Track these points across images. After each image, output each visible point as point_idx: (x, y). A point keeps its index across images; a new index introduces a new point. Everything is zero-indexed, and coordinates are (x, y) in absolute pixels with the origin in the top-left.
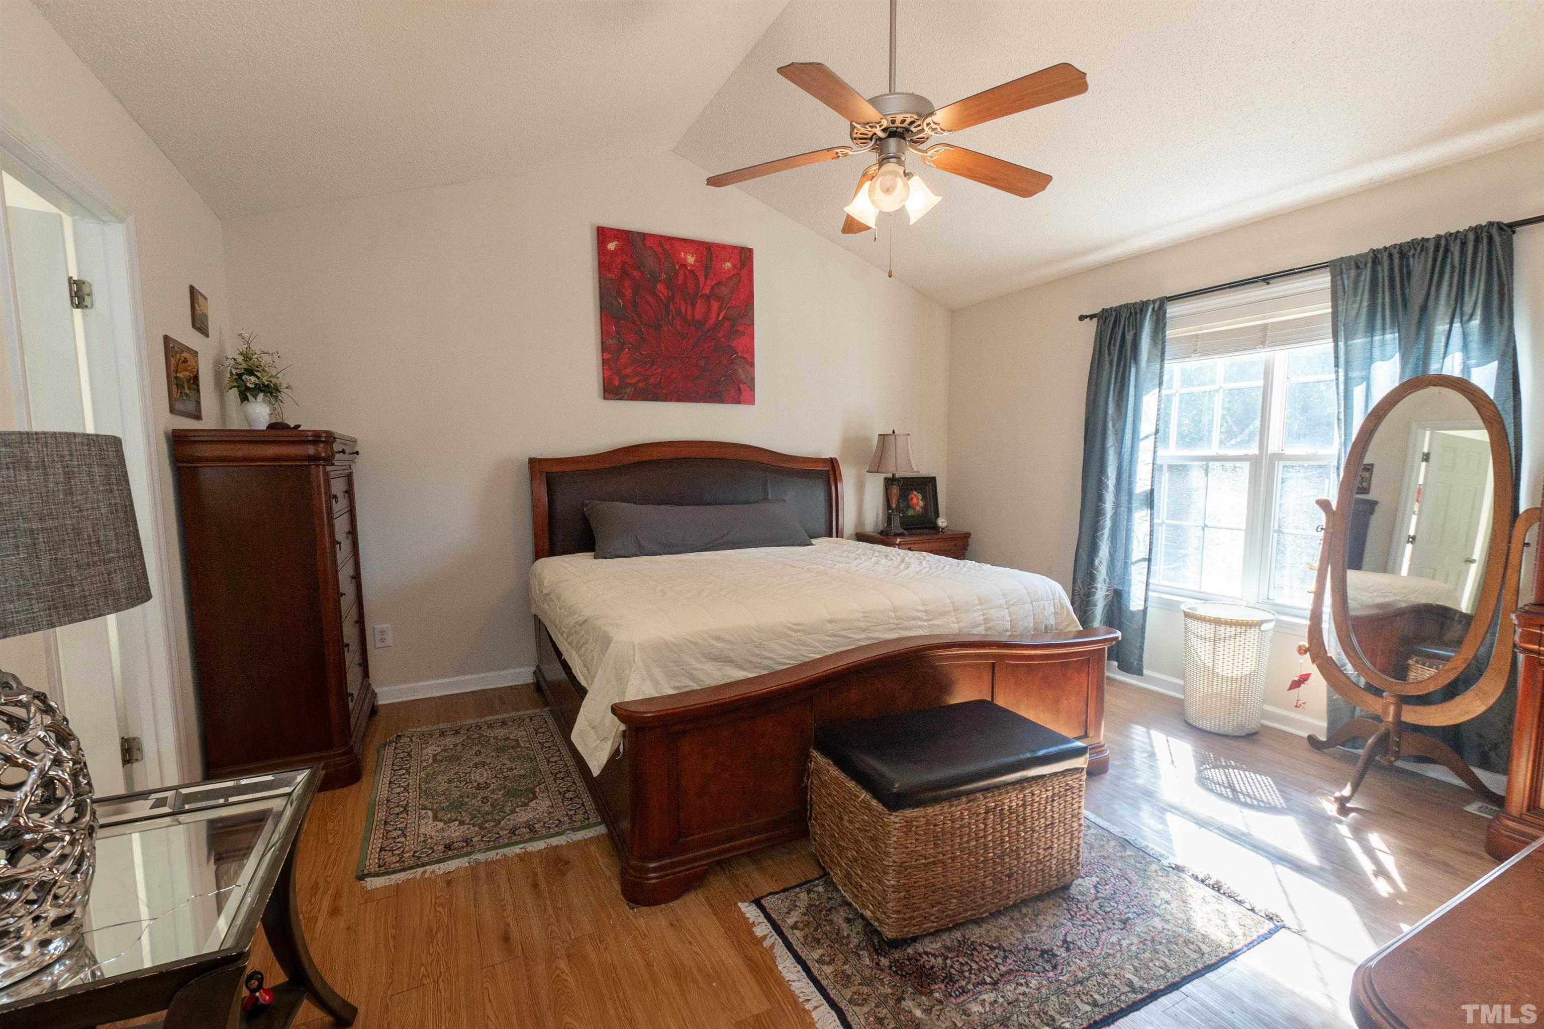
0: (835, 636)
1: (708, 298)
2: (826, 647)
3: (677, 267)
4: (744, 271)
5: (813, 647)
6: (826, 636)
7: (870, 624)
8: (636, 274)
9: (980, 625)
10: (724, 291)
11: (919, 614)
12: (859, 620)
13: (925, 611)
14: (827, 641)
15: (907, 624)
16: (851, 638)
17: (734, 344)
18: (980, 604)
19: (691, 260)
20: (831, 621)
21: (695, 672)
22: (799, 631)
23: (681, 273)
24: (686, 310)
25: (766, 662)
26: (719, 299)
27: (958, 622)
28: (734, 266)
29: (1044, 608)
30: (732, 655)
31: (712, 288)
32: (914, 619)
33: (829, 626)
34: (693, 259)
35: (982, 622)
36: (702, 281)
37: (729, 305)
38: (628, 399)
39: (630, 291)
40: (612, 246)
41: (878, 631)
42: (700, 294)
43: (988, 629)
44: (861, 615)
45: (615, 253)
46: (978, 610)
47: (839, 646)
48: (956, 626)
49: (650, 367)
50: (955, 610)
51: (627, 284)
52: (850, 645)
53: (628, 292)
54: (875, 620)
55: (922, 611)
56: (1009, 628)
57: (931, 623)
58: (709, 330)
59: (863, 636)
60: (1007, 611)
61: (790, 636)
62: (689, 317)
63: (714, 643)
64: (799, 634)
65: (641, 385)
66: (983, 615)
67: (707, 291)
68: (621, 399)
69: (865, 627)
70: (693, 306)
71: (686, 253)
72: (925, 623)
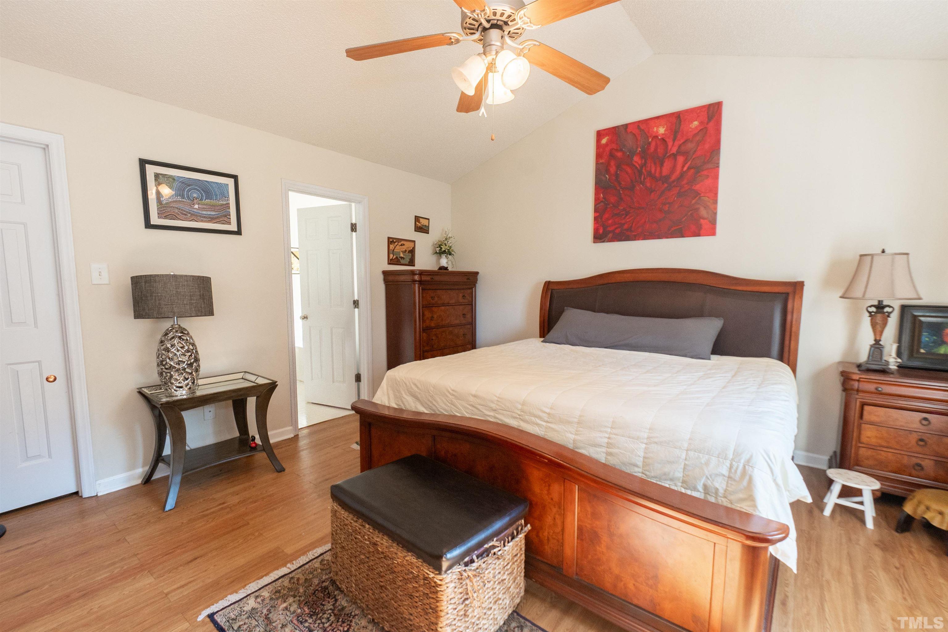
0: (473, 406)
1: (674, 156)
2: (467, 412)
3: (650, 140)
4: (711, 124)
5: (459, 409)
6: (468, 404)
7: (498, 407)
8: (619, 154)
9: (600, 446)
10: (690, 146)
11: (541, 414)
12: (492, 402)
13: (549, 414)
14: (468, 408)
15: (527, 417)
16: (483, 412)
17: (697, 187)
18: (612, 428)
19: (662, 130)
20: (475, 396)
21: (403, 399)
22: (453, 395)
23: (653, 144)
24: (656, 170)
25: (434, 408)
26: (686, 154)
27: (576, 434)
28: (701, 123)
29: (707, 464)
30: (419, 396)
31: (679, 147)
32: (535, 416)
33: (471, 399)
34: (664, 129)
35: (605, 445)
36: (670, 144)
37: (694, 156)
38: (607, 242)
39: (614, 167)
40: (604, 141)
41: (503, 414)
42: (668, 155)
43: (609, 454)
44: (496, 399)
45: (607, 145)
46: (606, 432)
47: (474, 415)
48: (572, 437)
49: (624, 218)
50: (578, 423)
51: (613, 163)
52: (481, 416)
53: (613, 169)
54: (503, 406)
55: (545, 412)
56: (640, 464)
57: (549, 425)
58: (673, 182)
59: (492, 414)
60: (644, 446)
61: (447, 396)
62: (657, 175)
63: (413, 386)
64: (453, 397)
65: (617, 231)
66: (609, 438)
67: (674, 150)
68: (603, 242)
69: (494, 408)
70: (662, 165)
71: (658, 127)
72: (544, 424)
